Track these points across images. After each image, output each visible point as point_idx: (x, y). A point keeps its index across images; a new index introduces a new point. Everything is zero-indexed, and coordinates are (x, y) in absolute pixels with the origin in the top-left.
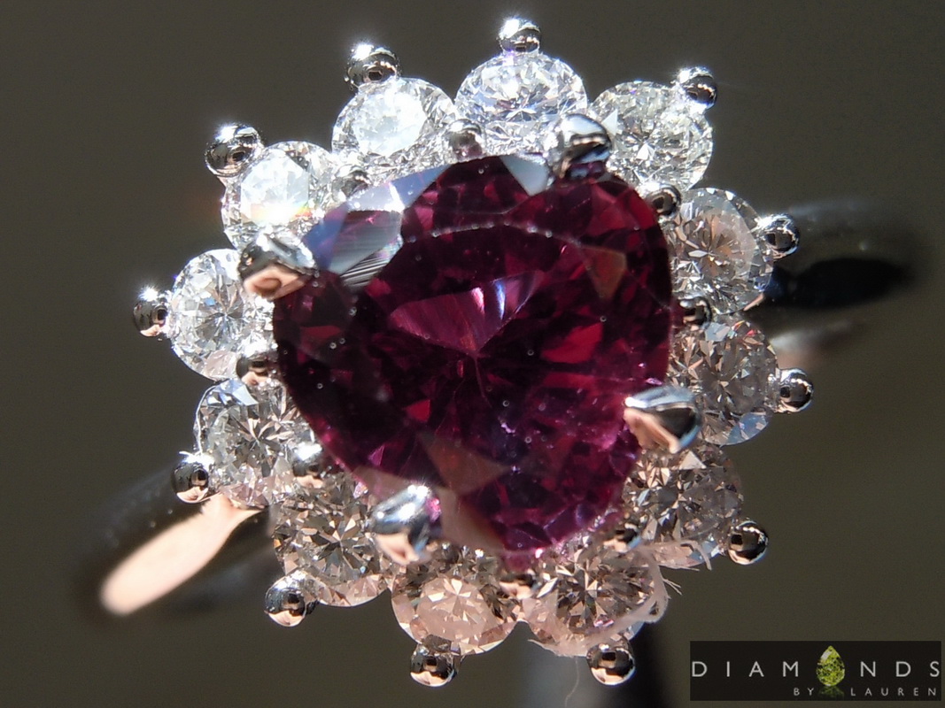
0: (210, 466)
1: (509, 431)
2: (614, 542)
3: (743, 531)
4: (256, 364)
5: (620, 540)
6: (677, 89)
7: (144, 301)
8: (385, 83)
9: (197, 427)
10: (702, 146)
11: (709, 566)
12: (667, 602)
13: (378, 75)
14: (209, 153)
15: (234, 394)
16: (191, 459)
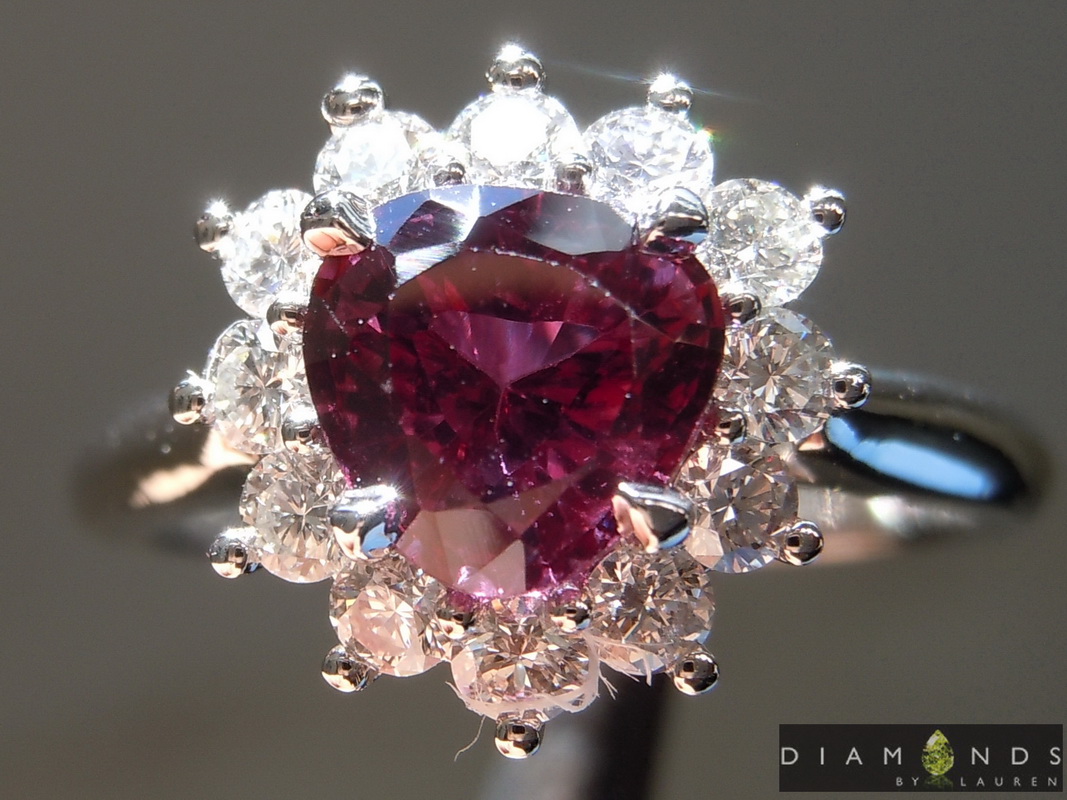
0: (210, 395)
1: (505, 472)
2: (563, 619)
3: (695, 659)
4: (289, 315)
5: (569, 618)
6: (806, 204)
7: (209, 215)
8: (522, 92)
9: (213, 354)
10: (807, 270)
11: (649, 681)
12: (593, 699)
13: (519, 82)
14: (328, 97)
15: (257, 334)
16: (193, 380)
